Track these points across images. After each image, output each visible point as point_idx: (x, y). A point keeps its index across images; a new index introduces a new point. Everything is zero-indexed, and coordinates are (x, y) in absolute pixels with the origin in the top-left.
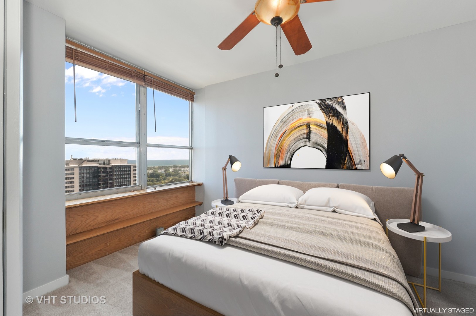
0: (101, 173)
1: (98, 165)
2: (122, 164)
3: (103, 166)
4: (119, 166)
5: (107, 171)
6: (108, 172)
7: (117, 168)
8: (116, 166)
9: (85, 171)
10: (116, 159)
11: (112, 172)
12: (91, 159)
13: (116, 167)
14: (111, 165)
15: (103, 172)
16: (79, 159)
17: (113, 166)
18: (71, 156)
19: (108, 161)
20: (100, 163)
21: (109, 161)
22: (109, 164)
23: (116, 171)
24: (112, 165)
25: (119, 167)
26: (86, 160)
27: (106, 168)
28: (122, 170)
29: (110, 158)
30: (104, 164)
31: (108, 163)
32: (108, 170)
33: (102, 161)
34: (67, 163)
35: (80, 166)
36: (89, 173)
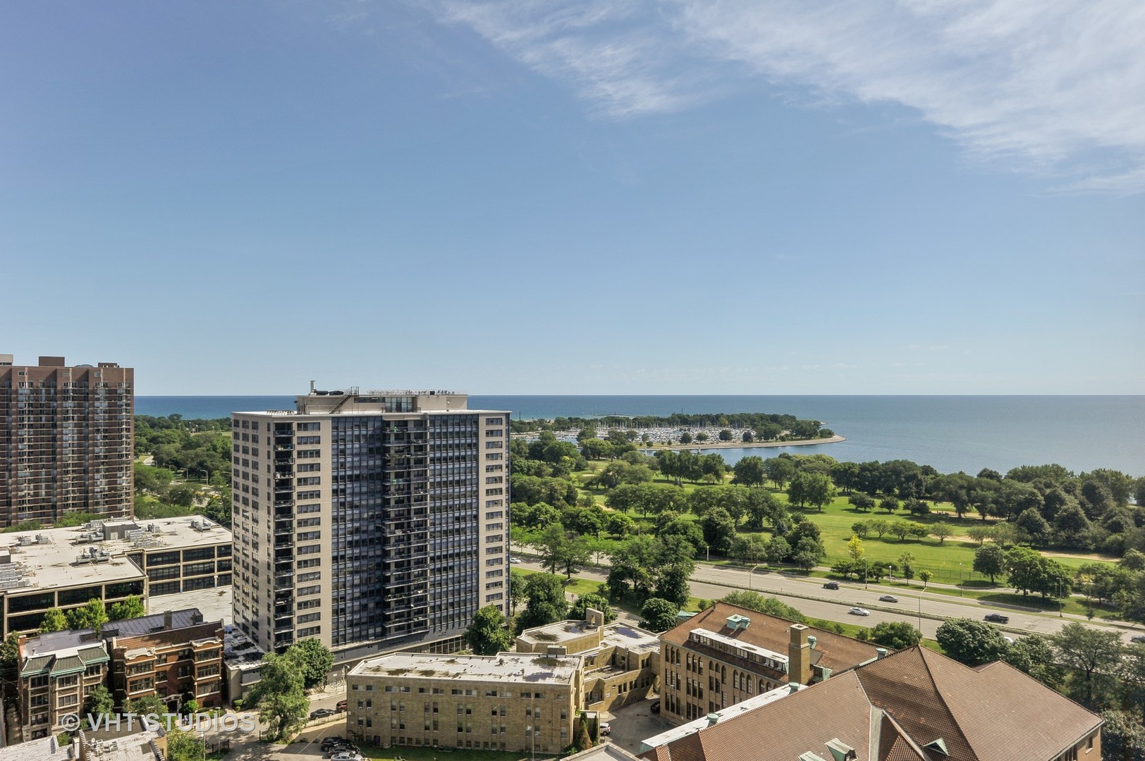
0: (392, 438)
1: (384, 413)
2: (452, 411)
3: (394, 416)
4: (441, 416)
5: (409, 435)
6: (412, 437)
7: (437, 423)
8: (435, 416)
9: (349, 433)
10: (432, 393)
11: (421, 438)
12: (363, 392)
13: (434, 418)
14: (418, 413)
15: (398, 437)
16: (331, 393)
17: (425, 415)
18: (312, 382)
19: (410, 401)
20: (388, 405)
21: (414, 399)
22: (414, 409)
23: (433, 434)
24: (423, 412)
25: (444, 419)
26: (349, 396)
27: (405, 423)
28: (450, 430)
29: (415, 390)
30: (399, 409)
31: (410, 407)
32: (412, 430)
33: (394, 400)
34: (301, 404)
35: (335, 415)
36: (358, 438)
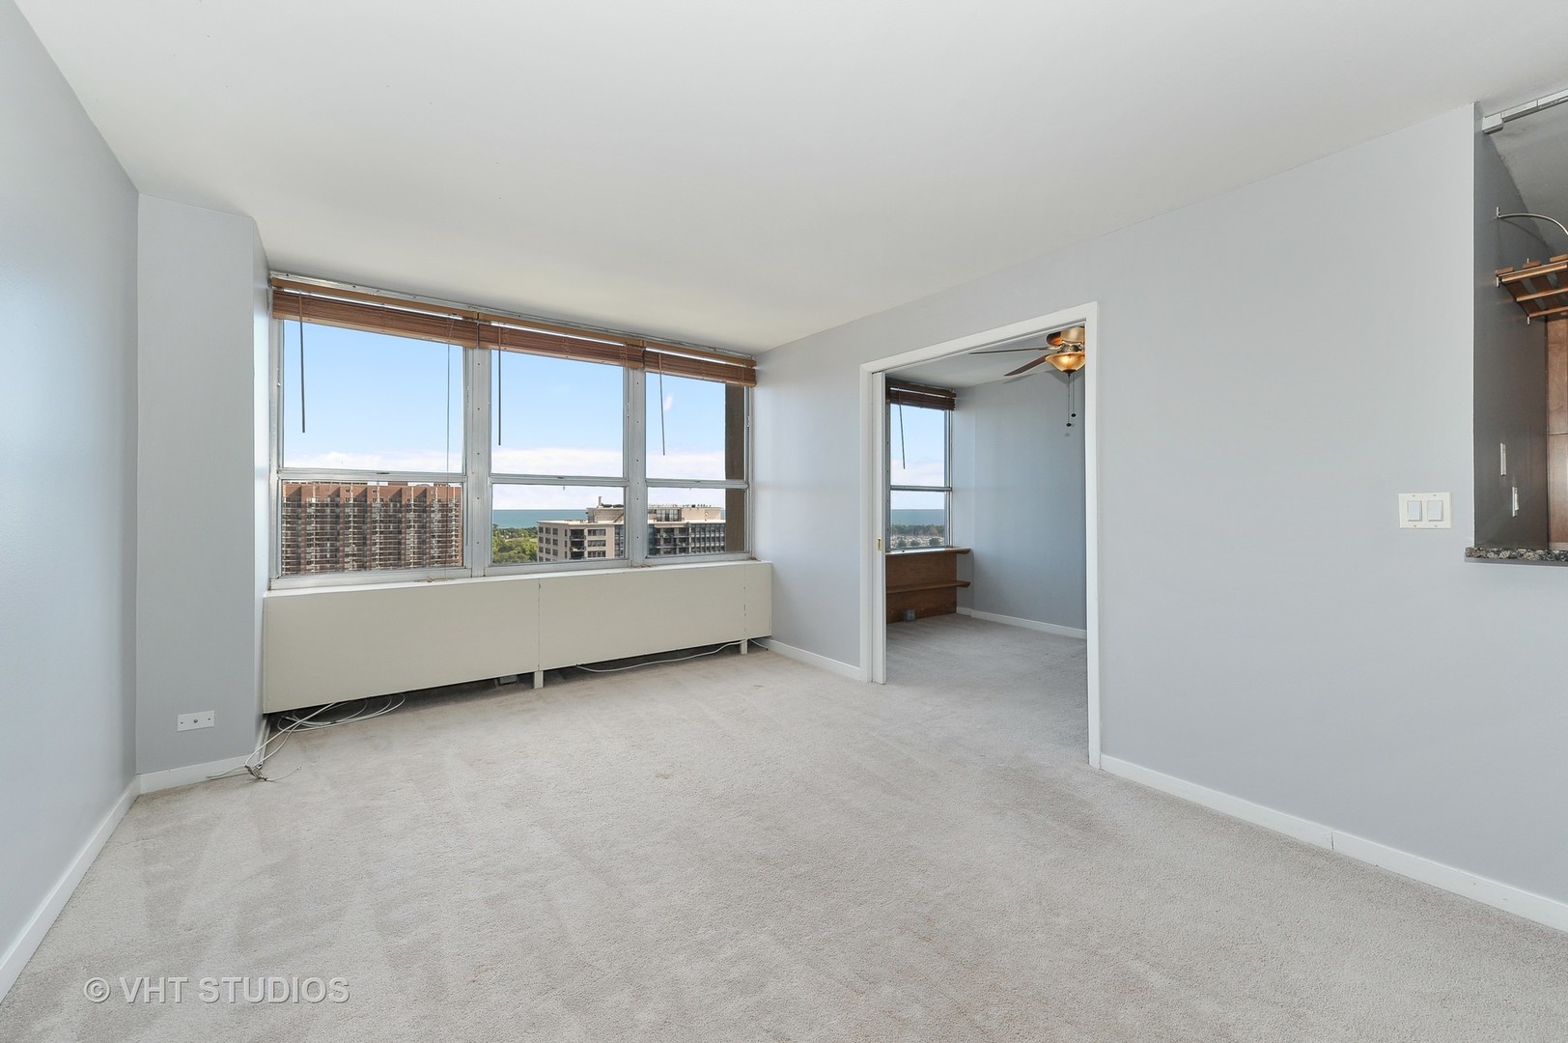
0: (662, 542)
1: (656, 522)
2: (709, 521)
3: (664, 524)
4: (700, 524)
6: (677, 541)
7: (697, 530)
8: (695, 524)
10: (694, 506)
13: (695, 526)
14: (682, 522)
15: (667, 541)
16: (614, 506)
17: (687, 524)
18: (600, 498)
19: (676, 512)
20: (659, 516)
21: (679, 511)
22: (679, 519)
23: (693, 539)
24: (686, 521)
25: (703, 527)
27: (672, 530)
28: (708, 536)
29: (680, 504)
30: (667, 519)
31: (676, 517)
32: (677, 535)
33: (664, 512)
34: (591, 515)
35: (617, 523)
